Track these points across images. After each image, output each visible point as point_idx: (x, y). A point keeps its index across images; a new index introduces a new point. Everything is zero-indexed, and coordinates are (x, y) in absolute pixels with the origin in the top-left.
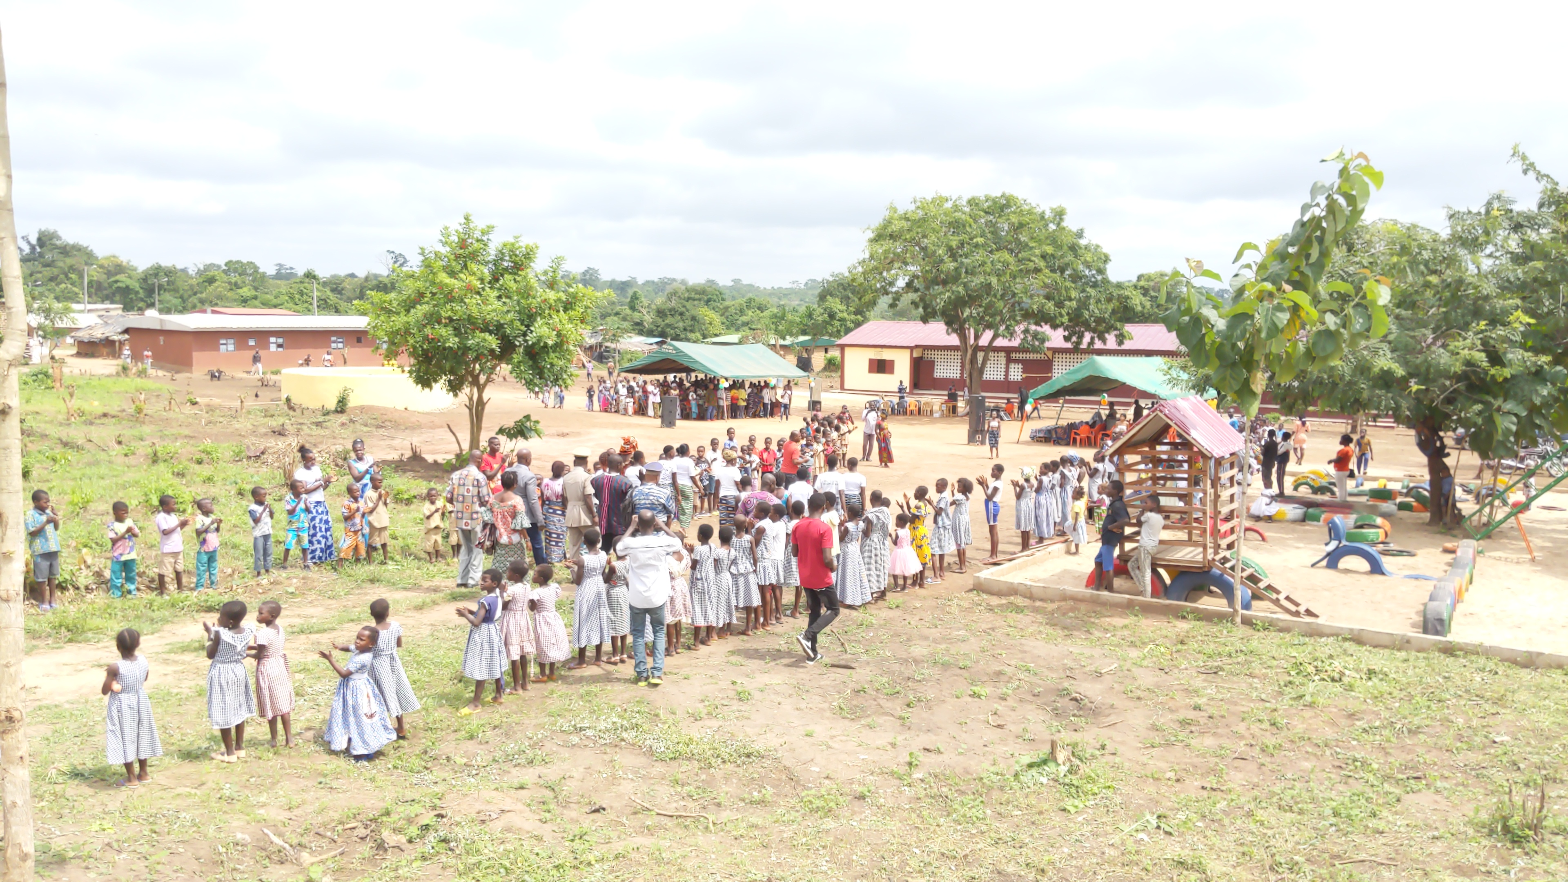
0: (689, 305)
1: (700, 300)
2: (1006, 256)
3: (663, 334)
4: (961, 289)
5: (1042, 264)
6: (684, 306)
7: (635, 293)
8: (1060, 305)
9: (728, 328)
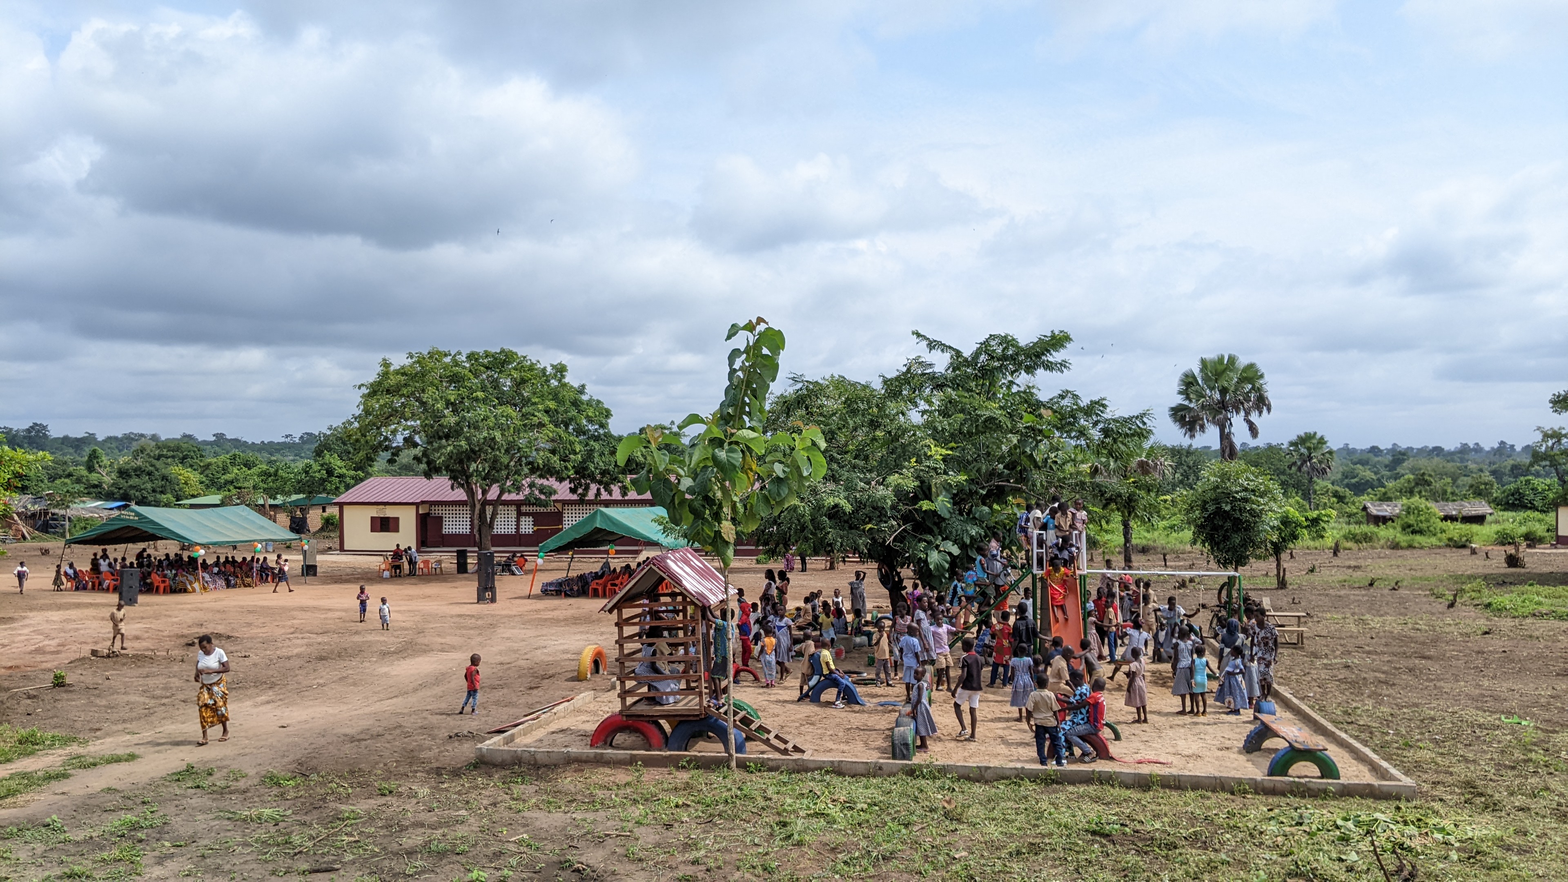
0: (158, 464)
1: (173, 457)
2: (509, 410)
3: (126, 497)
4: (463, 443)
5: (546, 419)
6: (152, 466)
7: (94, 451)
8: (565, 459)
9: (208, 487)
